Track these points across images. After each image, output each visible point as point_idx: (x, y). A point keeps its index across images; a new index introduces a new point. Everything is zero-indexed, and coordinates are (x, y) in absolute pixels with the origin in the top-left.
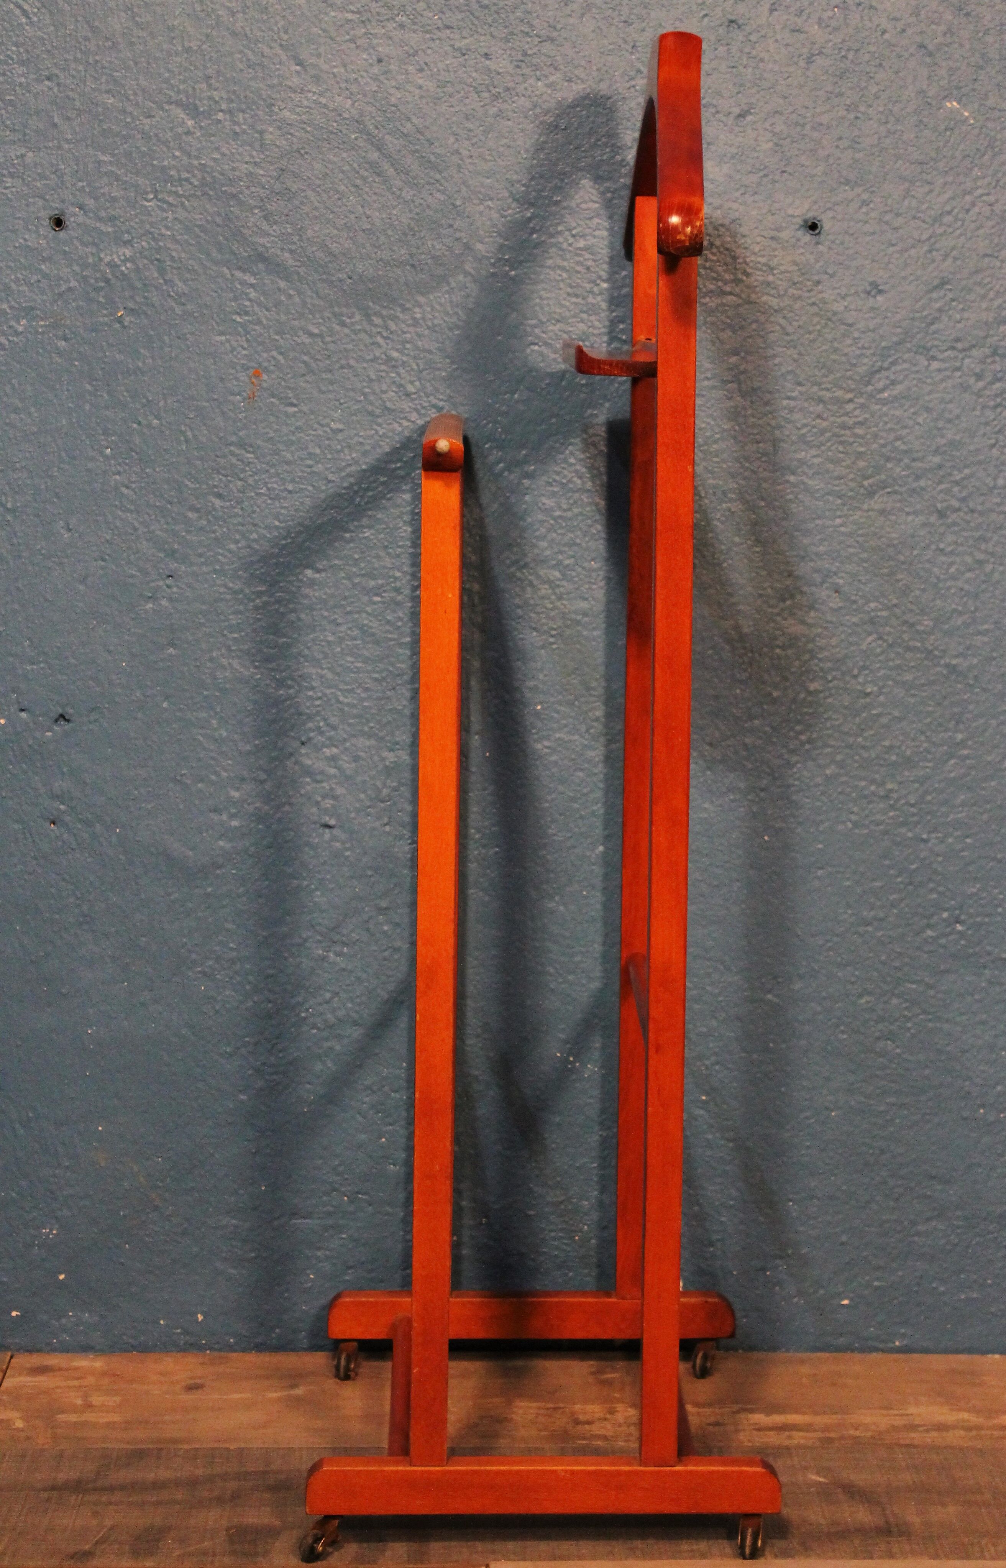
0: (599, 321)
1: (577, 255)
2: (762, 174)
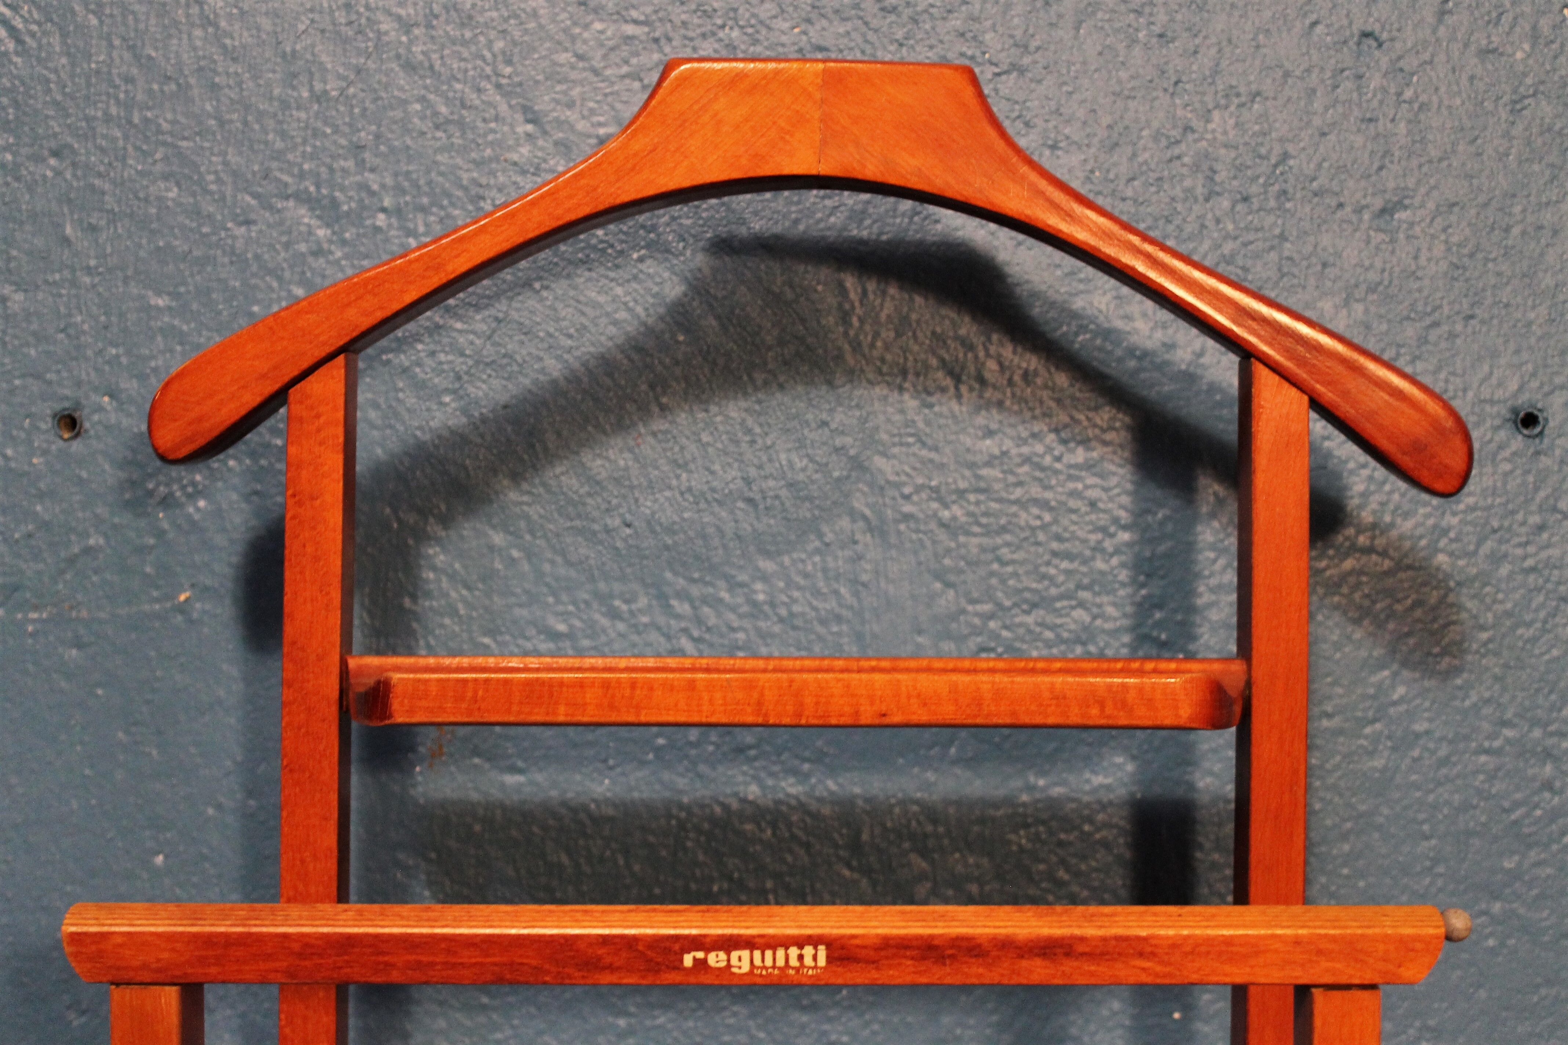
0: (1114, 604)
1: (1070, 478)
2: (1428, 321)
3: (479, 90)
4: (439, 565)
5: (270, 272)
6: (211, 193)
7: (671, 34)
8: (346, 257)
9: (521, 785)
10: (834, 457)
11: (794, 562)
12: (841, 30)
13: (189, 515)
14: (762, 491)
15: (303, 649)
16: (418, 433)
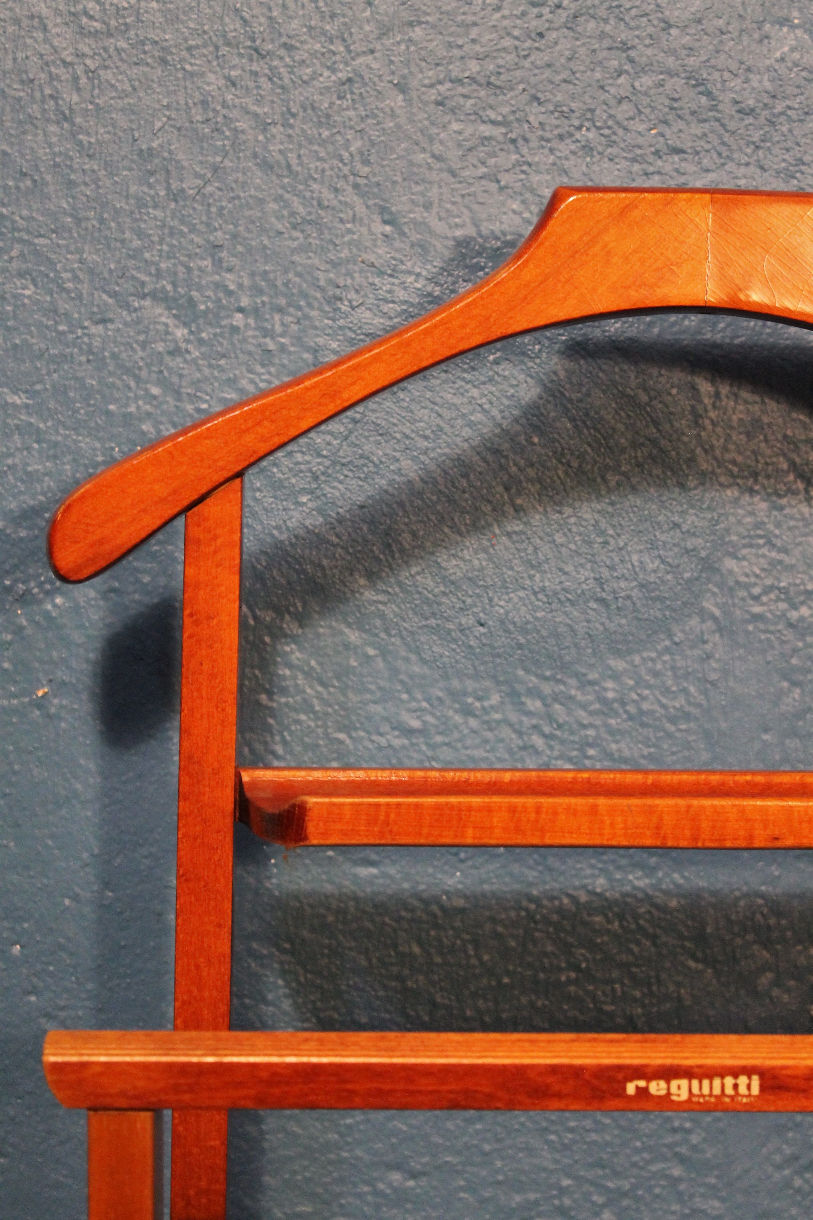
3: (336, 190)
4: (296, 662)
5: (128, 371)
6: (68, 291)
7: (528, 135)
8: (204, 356)
9: (375, 877)
10: (685, 559)
11: (644, 659)
12: (699, 132)
13: (47, 612)
14: (614, 592)
15: (199, 763)
16: (275, 532)
